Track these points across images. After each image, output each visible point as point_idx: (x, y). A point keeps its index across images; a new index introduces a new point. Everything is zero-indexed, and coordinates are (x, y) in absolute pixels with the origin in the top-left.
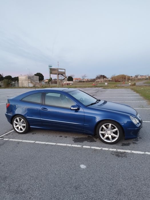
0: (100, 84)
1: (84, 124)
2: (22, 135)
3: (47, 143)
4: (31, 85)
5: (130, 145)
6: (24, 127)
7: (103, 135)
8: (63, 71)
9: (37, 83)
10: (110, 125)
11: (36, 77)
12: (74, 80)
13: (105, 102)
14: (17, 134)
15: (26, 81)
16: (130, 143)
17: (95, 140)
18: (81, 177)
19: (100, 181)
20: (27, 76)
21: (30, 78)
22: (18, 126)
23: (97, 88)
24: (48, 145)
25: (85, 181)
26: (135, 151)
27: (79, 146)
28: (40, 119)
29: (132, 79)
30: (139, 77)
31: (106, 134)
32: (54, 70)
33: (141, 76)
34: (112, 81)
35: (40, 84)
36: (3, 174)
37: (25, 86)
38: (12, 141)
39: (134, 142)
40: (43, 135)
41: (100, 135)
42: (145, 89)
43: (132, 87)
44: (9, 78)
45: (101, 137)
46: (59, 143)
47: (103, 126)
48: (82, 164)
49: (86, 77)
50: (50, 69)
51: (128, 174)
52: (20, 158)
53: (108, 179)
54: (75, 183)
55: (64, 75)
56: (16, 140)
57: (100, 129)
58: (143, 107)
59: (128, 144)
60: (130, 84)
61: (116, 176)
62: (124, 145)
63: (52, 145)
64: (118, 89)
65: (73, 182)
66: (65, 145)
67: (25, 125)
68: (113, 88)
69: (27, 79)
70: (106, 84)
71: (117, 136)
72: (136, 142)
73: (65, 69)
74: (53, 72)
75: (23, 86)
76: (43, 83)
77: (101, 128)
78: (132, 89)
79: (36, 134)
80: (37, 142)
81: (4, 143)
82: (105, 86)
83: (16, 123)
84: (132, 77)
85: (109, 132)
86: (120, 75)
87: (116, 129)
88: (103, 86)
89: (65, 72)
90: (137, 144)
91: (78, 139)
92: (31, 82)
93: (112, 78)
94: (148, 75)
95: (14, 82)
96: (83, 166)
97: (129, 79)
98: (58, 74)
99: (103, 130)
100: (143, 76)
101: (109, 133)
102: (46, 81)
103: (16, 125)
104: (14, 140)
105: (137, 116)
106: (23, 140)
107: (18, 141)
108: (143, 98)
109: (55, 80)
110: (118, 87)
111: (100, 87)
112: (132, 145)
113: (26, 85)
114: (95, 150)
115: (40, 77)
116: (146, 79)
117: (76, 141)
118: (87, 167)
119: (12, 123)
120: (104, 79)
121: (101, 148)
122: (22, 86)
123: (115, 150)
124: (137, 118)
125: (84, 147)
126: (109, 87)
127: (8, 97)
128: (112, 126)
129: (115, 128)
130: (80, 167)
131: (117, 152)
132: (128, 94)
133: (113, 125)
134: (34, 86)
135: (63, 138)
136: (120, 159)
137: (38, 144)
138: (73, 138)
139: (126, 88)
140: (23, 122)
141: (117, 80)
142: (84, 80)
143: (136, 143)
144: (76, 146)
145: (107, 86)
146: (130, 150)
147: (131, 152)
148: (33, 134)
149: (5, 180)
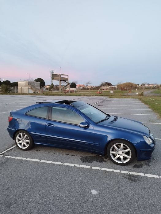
0: (105, 92)
1: (94, 143)
2: (25, 151)
3: (53, 163)
4: (31, 91)
5: (143, 167)
6: (27, 143)
7: (114, 155)
8: (66, 77)
9: (37, 89)
10: (122, 145)
11: (37, 83)
12: (77, 87)
13: (116, 118)
14: (20, 151)
15: (26, 87)
16: (142, 165)
17: (105, 159)
18: (94, 205)
19: (114, 210)
20: (27, 81)
21: (30, 84)
22: (21, 142)
23: (102, 97)
24: (54, 164)
25: (98, 210)
26: (149, 174)
27: (88, 167)
28: (45, 135)
29: (139, 87)
30: (146, 86)
31: (118, 155)
32: (56, 75)
33: (148, 84)
34: (118, 89)
35: (41, 90)
36: (7, 199)
37: (25, 93)
38: (15, 159)
39: (147, 163)
40: (49, 153)
41: (111, 155)
42: (153, 100)
43: (139, 97)
44: (7, 83)
45: (112, 157)
46: (67, 163)
47: (115, 146)
48: (93, 189)
49: (90, 84)
50: (52, 74)
51: (143, 202)
52: (26, 180)
53: (122, 208)
54: (87, 212)
55: (67, 81)
56: (19, 158)
57: (111, 149)
58: (153, 122)
59: (141, 166)
60: (137, 93)
61: (131, 205)
62: (136, 166)
63: (59, 165)
64: (125, 99)
65: (85, 211)
66: (73, 165)
67: (29, 141)
68: (120, 98)
69: (27, 84)
70: (112, 92)
71: (129, 157)
72: (149, 163)
73: (68, 76)
74: (55, 78)
75: (23, 92)
76: (44, 89)
77: (112, 147)
78: (140, 99)
79: (41, 151)
80: (42, 161)
81: (6, 161)
82: (110, 94)
83: (19, 138)
84: (139, 85)
85: (120, 152)
86: (126, 83)
87: (129, 150)
88: (108, 95)
89: (68, 78)
90: (151, 166)
91: (86, 158)
92: (32, 88)
93: (118, 86)
94: (155, 84)
95: (12, 88)
96: (94, 192)
97: (136, 87)
98: (61, 80)
99: (114, 150)
100: (150, 84)
101: (121, 154)
102: (47, 87)
103: (19, 140)
104: (17, 158)
105: (150, 135)
106: (27, 158)
107: (21, 160)
108: (152, 111)
109: (57, 86)
110: (125, 96)
111: (105, 96)
112: (145, 167)
113: (25, 91)
114: (106, 172)
115: (41, 82)
116: (154, 88)
117: (85, 160)
118: (99, 193)
119: (14, 138)
120: (110, 86)
121: (112, 170)
122: (21, 93)
123: (127, 172)
124: (150, 138)
125: (94, 168)
126: (115, 96)
127: (7, 104)
128: (124, 145)
129: (127, 148)
130: (91, 193)
131: (129, 175)
132: (136, 105)
133: (126, 145)
134: (35, 93)
135: (70, 156)
136: (133, 183)
137: (44, 163)
138: (81, 157)
139: (133, 98)
140: (27, 138)
141: (123, 88)
142: (88, 87)
143: (149, 165)
144: (85, 166)
145: (113, 95)
146: (143, 173)
147: (145, 175)
148: (37, 151)
149: (10, 207)
